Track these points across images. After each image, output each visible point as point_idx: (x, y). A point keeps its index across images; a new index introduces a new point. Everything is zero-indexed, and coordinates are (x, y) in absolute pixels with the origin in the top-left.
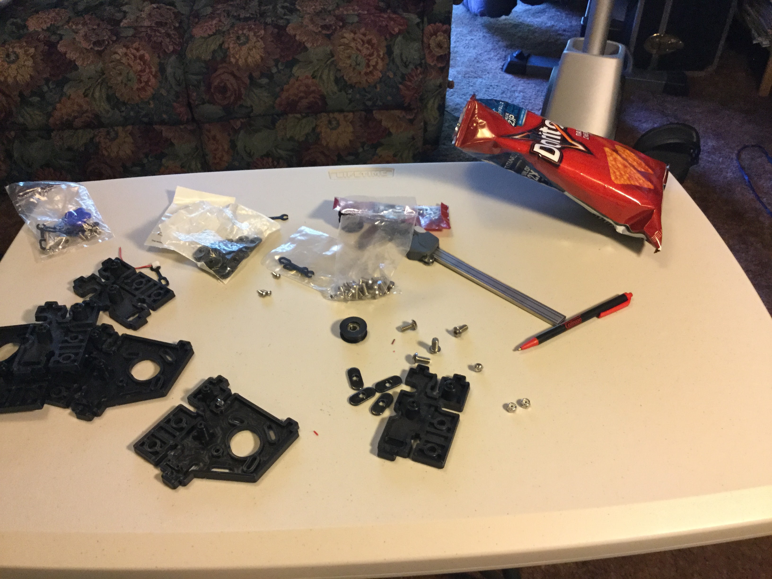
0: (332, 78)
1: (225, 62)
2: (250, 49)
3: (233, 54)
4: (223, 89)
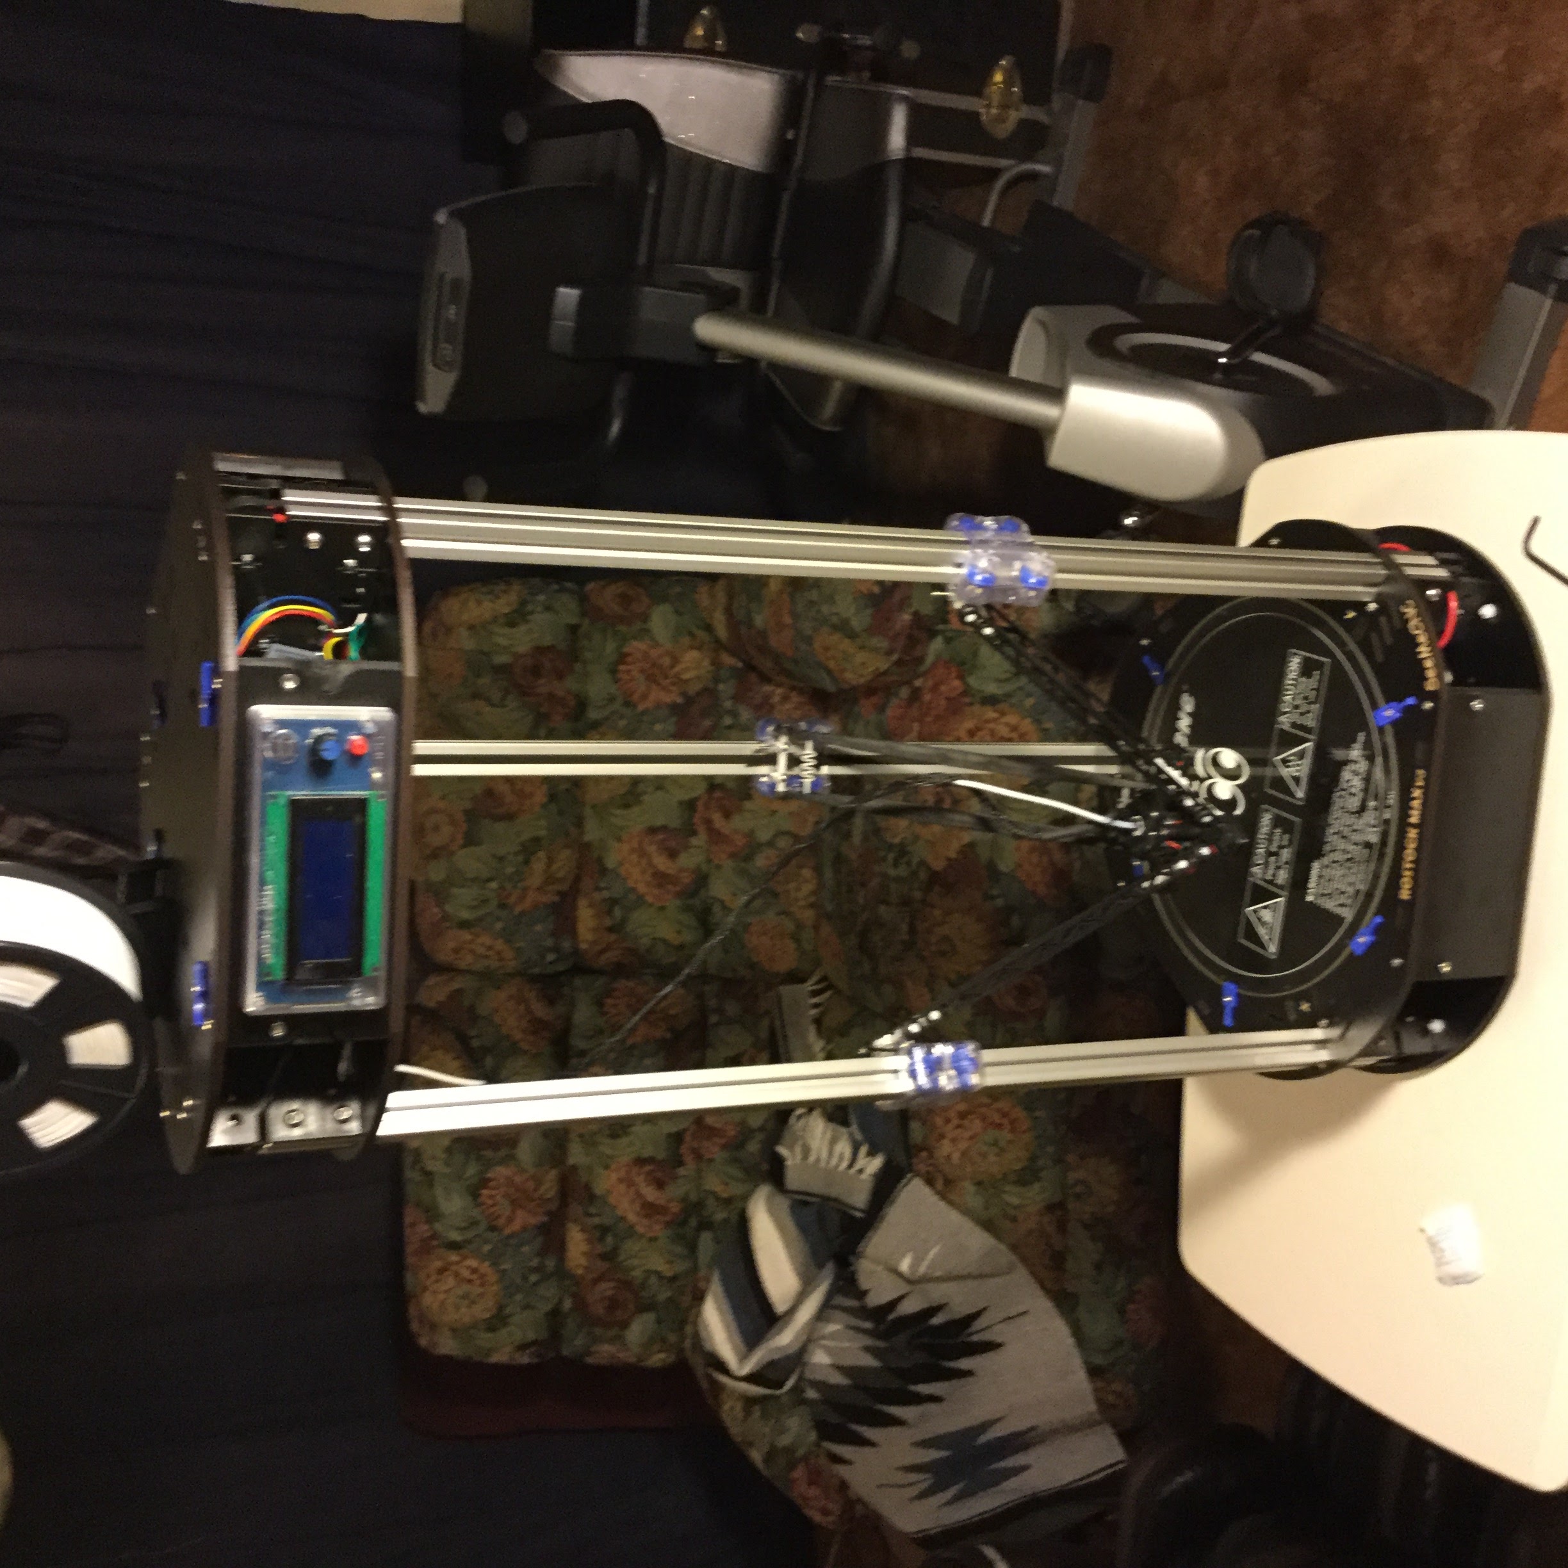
2: (963, 937)
3: (967, 966)
4: (1023, 992)
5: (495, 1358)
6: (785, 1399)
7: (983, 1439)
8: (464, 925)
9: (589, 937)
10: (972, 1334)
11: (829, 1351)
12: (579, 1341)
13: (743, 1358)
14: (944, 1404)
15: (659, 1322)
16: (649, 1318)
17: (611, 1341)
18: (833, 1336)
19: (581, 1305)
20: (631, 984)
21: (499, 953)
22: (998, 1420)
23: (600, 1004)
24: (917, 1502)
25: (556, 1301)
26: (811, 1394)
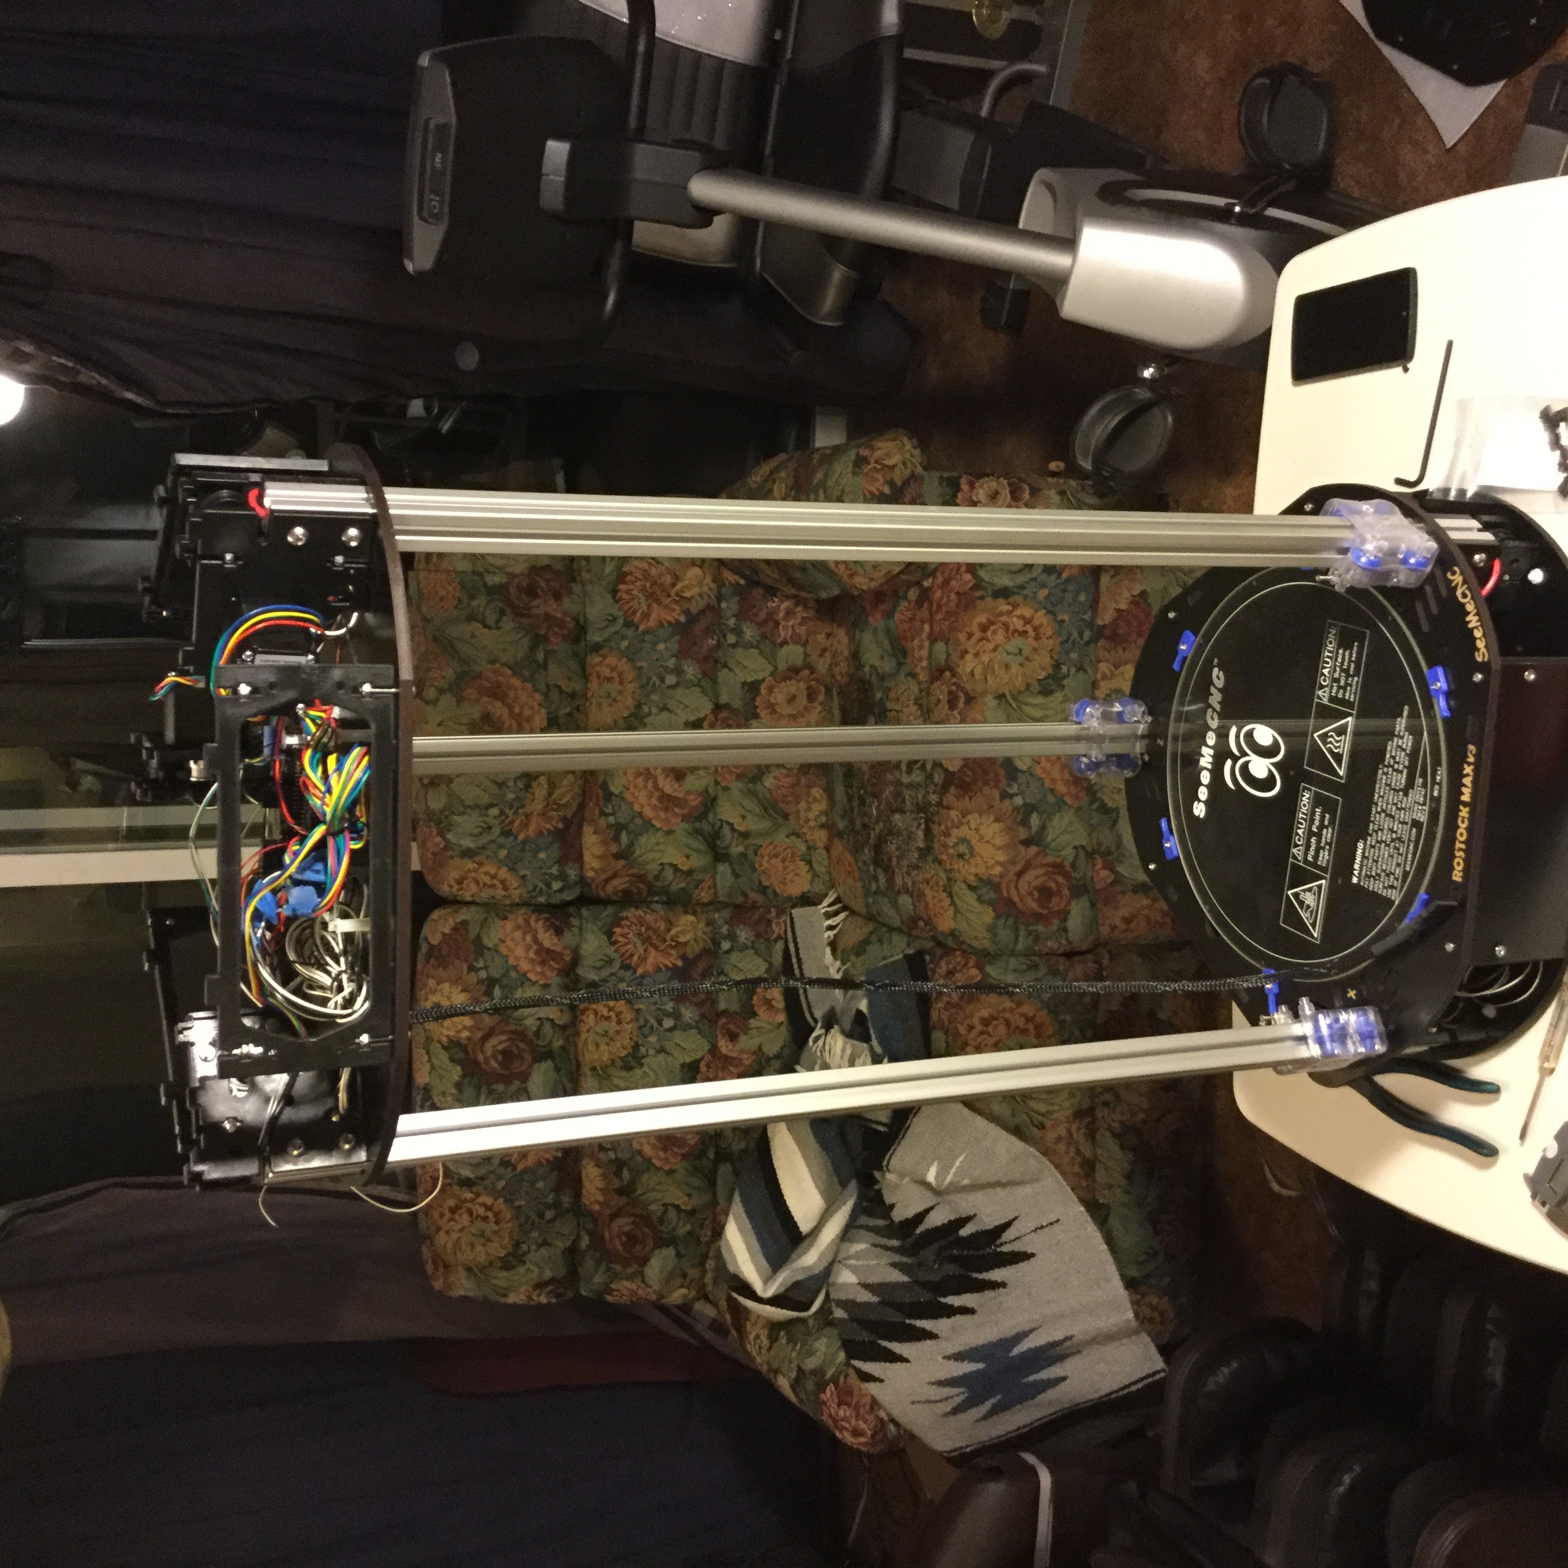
0: (1040, 700)
1: (999, 884)
2: (981, 838)
3: (987, 868)
4: (1045, 893)
5: (512, 1299)
6: (811, 1322)
7: (1016, 1351)
8: (468, 853)
9: (596, 864)
10: (1002, 1245)
11: (854, 1270)
12: (599, 1279)
13: (766, 1281)
14: (975, 1317)
15: (679, 1255)
16: (670, 1252)
17: (630, 1278)
18: (857, 1256)
19: (598, 1241)
20: (640, 912)
21: (502, 882)
22: (1031, 1331)
23: (610, 934)
24: (952, 1418)
25: (572, 1238)
26: (839, 1313)
